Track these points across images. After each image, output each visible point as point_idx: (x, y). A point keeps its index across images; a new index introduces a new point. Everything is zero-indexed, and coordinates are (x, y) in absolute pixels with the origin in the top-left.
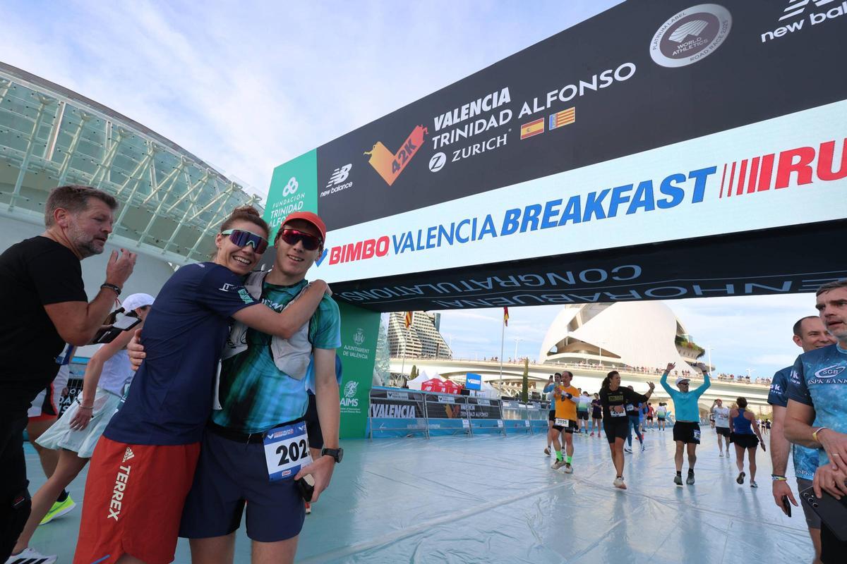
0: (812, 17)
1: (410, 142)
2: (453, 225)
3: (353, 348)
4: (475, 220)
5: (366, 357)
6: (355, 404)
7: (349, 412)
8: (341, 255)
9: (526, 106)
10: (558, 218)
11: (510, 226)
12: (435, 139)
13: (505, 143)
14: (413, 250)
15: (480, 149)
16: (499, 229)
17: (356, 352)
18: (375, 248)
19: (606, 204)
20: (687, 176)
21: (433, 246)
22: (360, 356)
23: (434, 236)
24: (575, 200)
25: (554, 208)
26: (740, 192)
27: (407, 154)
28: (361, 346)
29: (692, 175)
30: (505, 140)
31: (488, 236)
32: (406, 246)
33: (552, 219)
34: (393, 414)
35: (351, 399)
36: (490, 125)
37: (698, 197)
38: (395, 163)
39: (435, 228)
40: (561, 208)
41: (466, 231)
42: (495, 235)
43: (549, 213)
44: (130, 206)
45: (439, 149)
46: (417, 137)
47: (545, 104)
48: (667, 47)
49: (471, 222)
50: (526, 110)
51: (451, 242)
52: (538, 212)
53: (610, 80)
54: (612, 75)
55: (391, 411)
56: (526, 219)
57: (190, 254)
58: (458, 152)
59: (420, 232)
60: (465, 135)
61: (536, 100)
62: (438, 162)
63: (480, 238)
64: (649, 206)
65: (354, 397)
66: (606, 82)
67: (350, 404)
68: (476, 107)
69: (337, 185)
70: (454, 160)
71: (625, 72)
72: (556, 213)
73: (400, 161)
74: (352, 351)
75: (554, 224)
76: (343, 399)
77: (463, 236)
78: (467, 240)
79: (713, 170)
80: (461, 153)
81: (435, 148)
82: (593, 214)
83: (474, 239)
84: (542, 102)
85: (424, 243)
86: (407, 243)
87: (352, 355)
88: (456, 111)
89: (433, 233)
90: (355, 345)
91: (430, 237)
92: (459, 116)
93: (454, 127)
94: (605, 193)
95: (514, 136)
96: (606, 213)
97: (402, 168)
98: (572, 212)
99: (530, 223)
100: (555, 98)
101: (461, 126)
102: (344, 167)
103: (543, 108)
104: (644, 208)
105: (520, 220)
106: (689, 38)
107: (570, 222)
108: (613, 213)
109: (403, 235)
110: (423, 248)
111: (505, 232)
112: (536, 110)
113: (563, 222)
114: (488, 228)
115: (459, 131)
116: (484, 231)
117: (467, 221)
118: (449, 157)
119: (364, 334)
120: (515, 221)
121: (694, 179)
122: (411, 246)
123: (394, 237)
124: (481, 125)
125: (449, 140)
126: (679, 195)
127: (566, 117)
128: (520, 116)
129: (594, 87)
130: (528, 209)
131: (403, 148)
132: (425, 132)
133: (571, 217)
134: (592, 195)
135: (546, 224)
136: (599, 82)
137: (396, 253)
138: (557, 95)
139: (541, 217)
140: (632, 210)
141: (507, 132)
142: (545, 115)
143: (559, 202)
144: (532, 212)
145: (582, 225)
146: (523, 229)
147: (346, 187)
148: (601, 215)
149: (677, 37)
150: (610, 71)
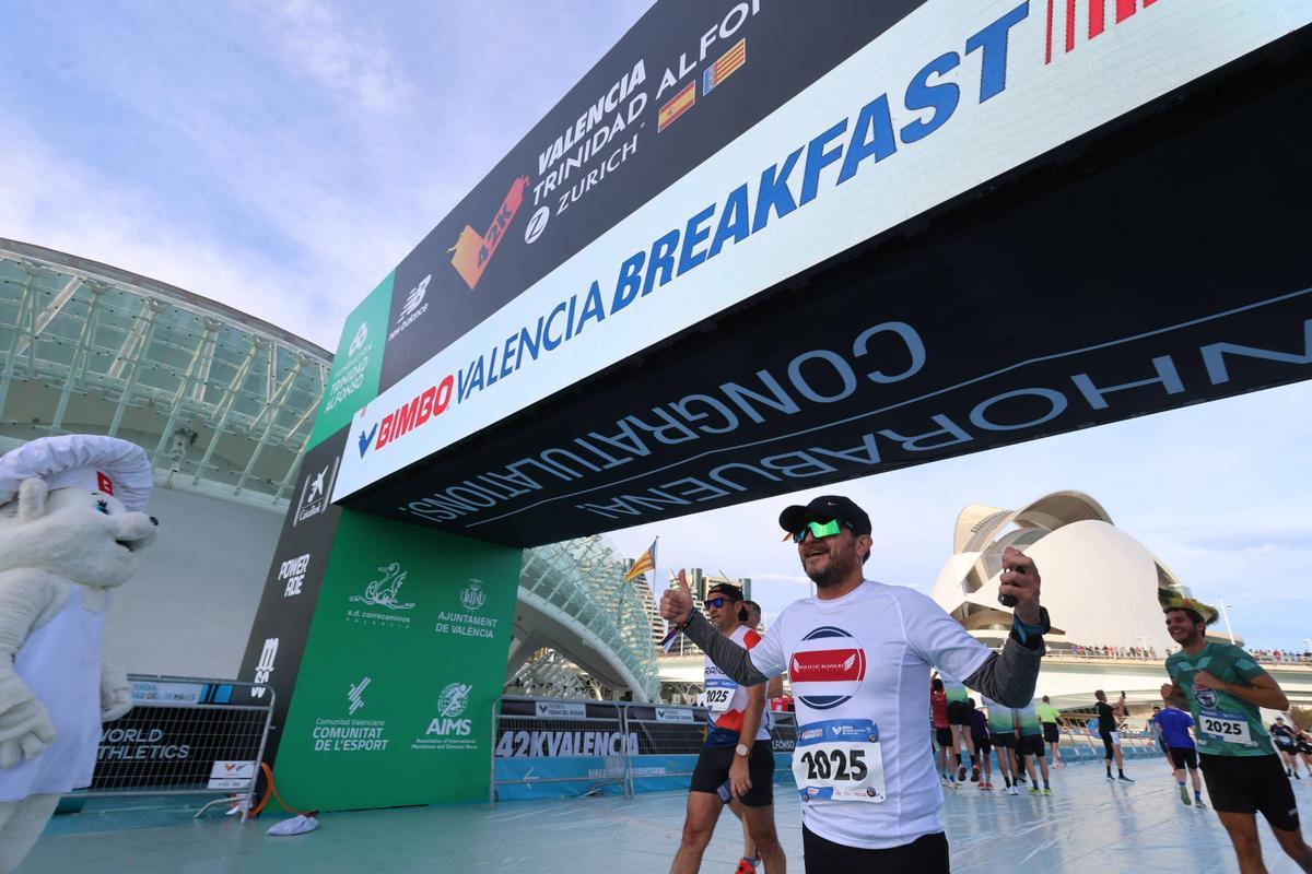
1: (505, 207)
2: (541, 321)
3: (459, 618)
4: (573, 300)
5: (490, 635)
6: (462, 729)
7: (449, 747)
8: (391, 428)
9: (668, 74)
10: (706, 244)
11: (627, 291)
12: (538, 189)
13: (634, 150)
14: (481, 387)
15: (597, 178)
16: (608, 304)
17: (465, 625)
18: (434, 401)
20: (961, 51)
21: (510, 371)
22: (477, 632)
23: (513, 352)
24: (739, 196)
25: (701, 227)
26: (1096, 27)
27: (499, 229)
28: (477, 614)
29: (971, 45)
30: (634, 146)
31: (590, 323)
32: (473, 385)
33: (697, 250)
34: (592, 751)
35: (455, 720)
36: (614, 131)
37: (993, 82)
38: (484, 251)
39: (516, 337)
40: (713, 223)
41: (558, 326)
42: (601, 317)
43: (692, 241)
44: (223, 433)
45: (541, 203)
46: (514, 196)
47: (697, 58)
49: (568, 307)
50: (667, 81)
51: (535, 354)
52: (673, 246)
55: (588, 745)
56: (654, 265)
57: (280, 491)
58: (567, 195)
59: (495, 351)
60: (578, 163)
61: (683, 58)
62: (538, 225)
63: (579, 330)
64: (884, 148)
65: (462, 717)
67: (453, 732)
68: (597, 112)
69: (409, 316)
70: (560, 211)
72: (705, 234)
73: (488, 246)
74: (457, 624)
75: (701, 258)
76: (436, 721)
77: (553, 337)
78: (558, 341)
79: (1021, 12)
80: (570, 196)
81: (536, 203)
82: (773, 210)
83: (569, 336)
84: (693, 56)
85: (497, 367)
86: (476, 378)
87: (457, 630)
88: (569, 131)
89: (512, 346)
90: (462, 611)
91: (507, 355)
92: (572, 138)
93: (563, 159)
94: (792, 159)
95: (648, 132)
96: (797, 197)
97: (490, 253)
98: (732, 222)
99: (659, 271)
100: (713, 39)
101: (572, 153)
102: (422, 283)
103: (694, 64)
104: (872, 157)
105: (643, 274)
107: (729, 242)
108: (809, 192)
109: (473, 365)
110: (495, 380)
111: (618, 305)
112: (683, 73)
113: (716, 249)
114: (592, 306)
115: (570, 162)
116: (586, 316)
117: (562, 307)
118: (554, 210)
119: (484, 589)
120: (634, 280)
121: (979, 52)
122: (481, 381)
123: (460, 374)
124: (601, 139)
125: (556, 182)
126: (946, 99)
127: (731, 62)
128: (658, 96)
130: (657, 246)
131: (494, 222)
132: (525, 184)
133: (730, 233)
134: (768, 174)
135: (688, 263)
137: (460, 400)
138: (717, 32)
139: (677, 254)
140: (848, 173)
141: (638, 130)
142: (697, 75)
143: (709, 212)
144: (664, 250)
145: (752, 239)
146: (648, 288)
147: (420, 313)
148: (786, 207)
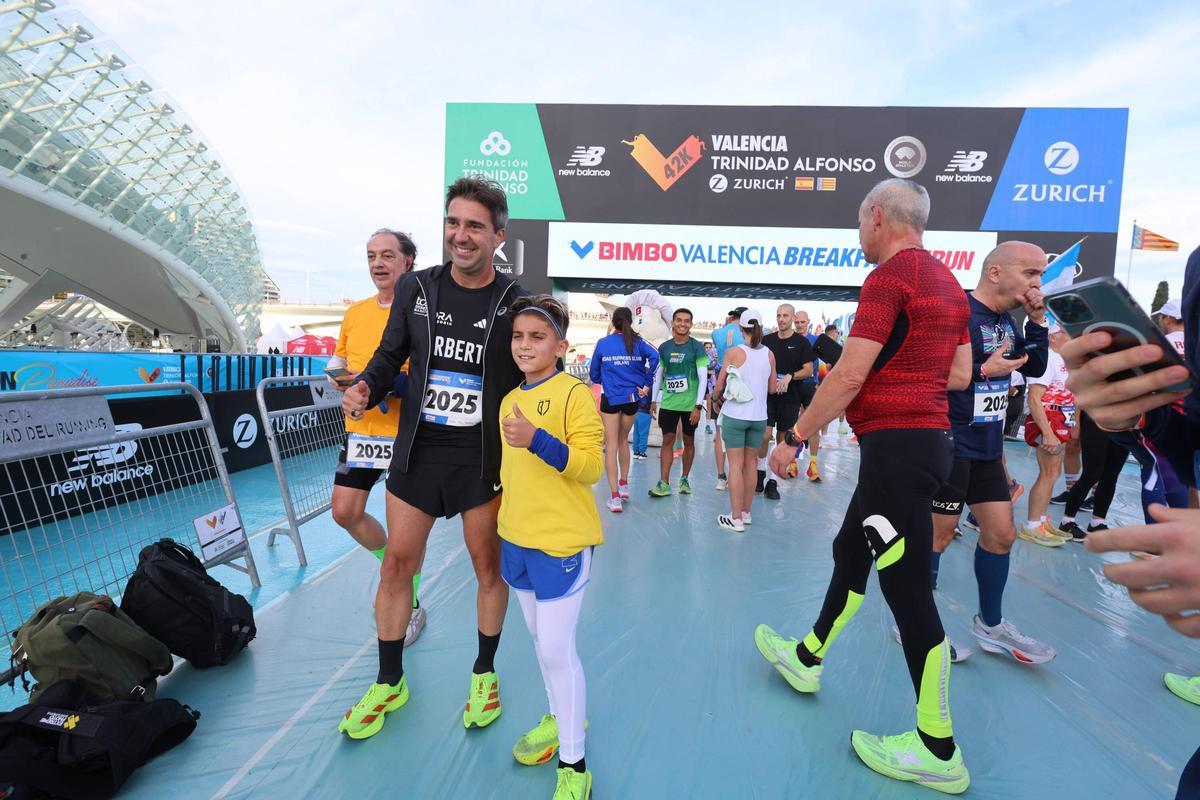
0: (957, 176)
1: (684, 150)
2: (743, 248)
4: (762, 249)
8: (615, 251)
9: (800, 161)
10: (823, 260)
11: (791, 260)
12: (715, 158)
13: (782, 188)
14: (704, 261)
15: (760, 186)
16: (782, 260)
18: (660, 252)
19: (853, 258)
21: (725, 262)
23: (725, 254)
24: (835, 251)
25: (822, 253)
27: (682, 163)
30: (782, 185)
31: (773, 263)
32: (695, 257)
33: (820, 260)
36: (769, 166)
38: (667, 167)
39: (726, 247)
40: (827, 254)
41: (755, 255)
42: (779, 263)
43: (818, 256)
45: (719, 171)
46: (692, 146)
47: (815, 167)
48: (894, 160)
49: (760, 249)
50: (799, 165)
51: (742, 261)
52: (811, 253)
53: (860, 169)
54: (861, 163)
56: (803, 256)
58: (740, 180)
59: (710, 247)
60: (746, 166)
61: (808, 159)
62: (719, 184)
63: (767, 263)
66: (857, 168)
68: (757, 143)
69: (586, 168)
70: (736, 187)
71: (869, 165)
72: (823, 257)
73: (674, 167)
75: (821, 264)
77: (752, 259)
78: (756, 263)
80: (742, 182)
81: (715, 167)
82: (846, 263)
83: (762, 262)
84: (813, 164)
85: (715, 256)
86: (696, 254)
88: (736, 138)
89: (724, 251)
91: (721, 254)
92: (739, 145)
93: (735, 154)
94: (853, 250)
95: (790, 184)
96: (853, 263)
97: (678, 176)
98: (833, 258)
99: (805, 260)
100: (822, 164)
101: (742, 155)
102: (593, 149)
103: (813, 169)
105: (798, 256)
106: (905, 159)
107: (831, 264)
108: (856, 265)
109: (692, 247)
110: (715, 262)
111: (786, 263)
112: (808, 169)
113: (827, 264)
114: (773, 256)
115: (739, 160)
116: (770, 259)
117: (756, 248)
118: (731, 183)
120: (793, 256)
122: (702, 257)
123: (682, 247)
124: (761, 163)
125: (730, 165)
127: (828, 185)
128: (795, 169)
129: (849, 167)
130: (804, 250)
131: (675, 154)
132: (702, 147)
133: (832, 261)
134: (846, 250)
135: (816, 263)
136: (853, 166)
137: (687, 260)
138: (824, 162)
139: (813, 257)
141: (784, 178)
142: (815, 175)
143: (825, 250)
144: (807, 253)
145: (839, 268)
146: (800, 263)
147: (600, 173)
148: (849, 265)
149: (900, 154)
150: (860, 160)
